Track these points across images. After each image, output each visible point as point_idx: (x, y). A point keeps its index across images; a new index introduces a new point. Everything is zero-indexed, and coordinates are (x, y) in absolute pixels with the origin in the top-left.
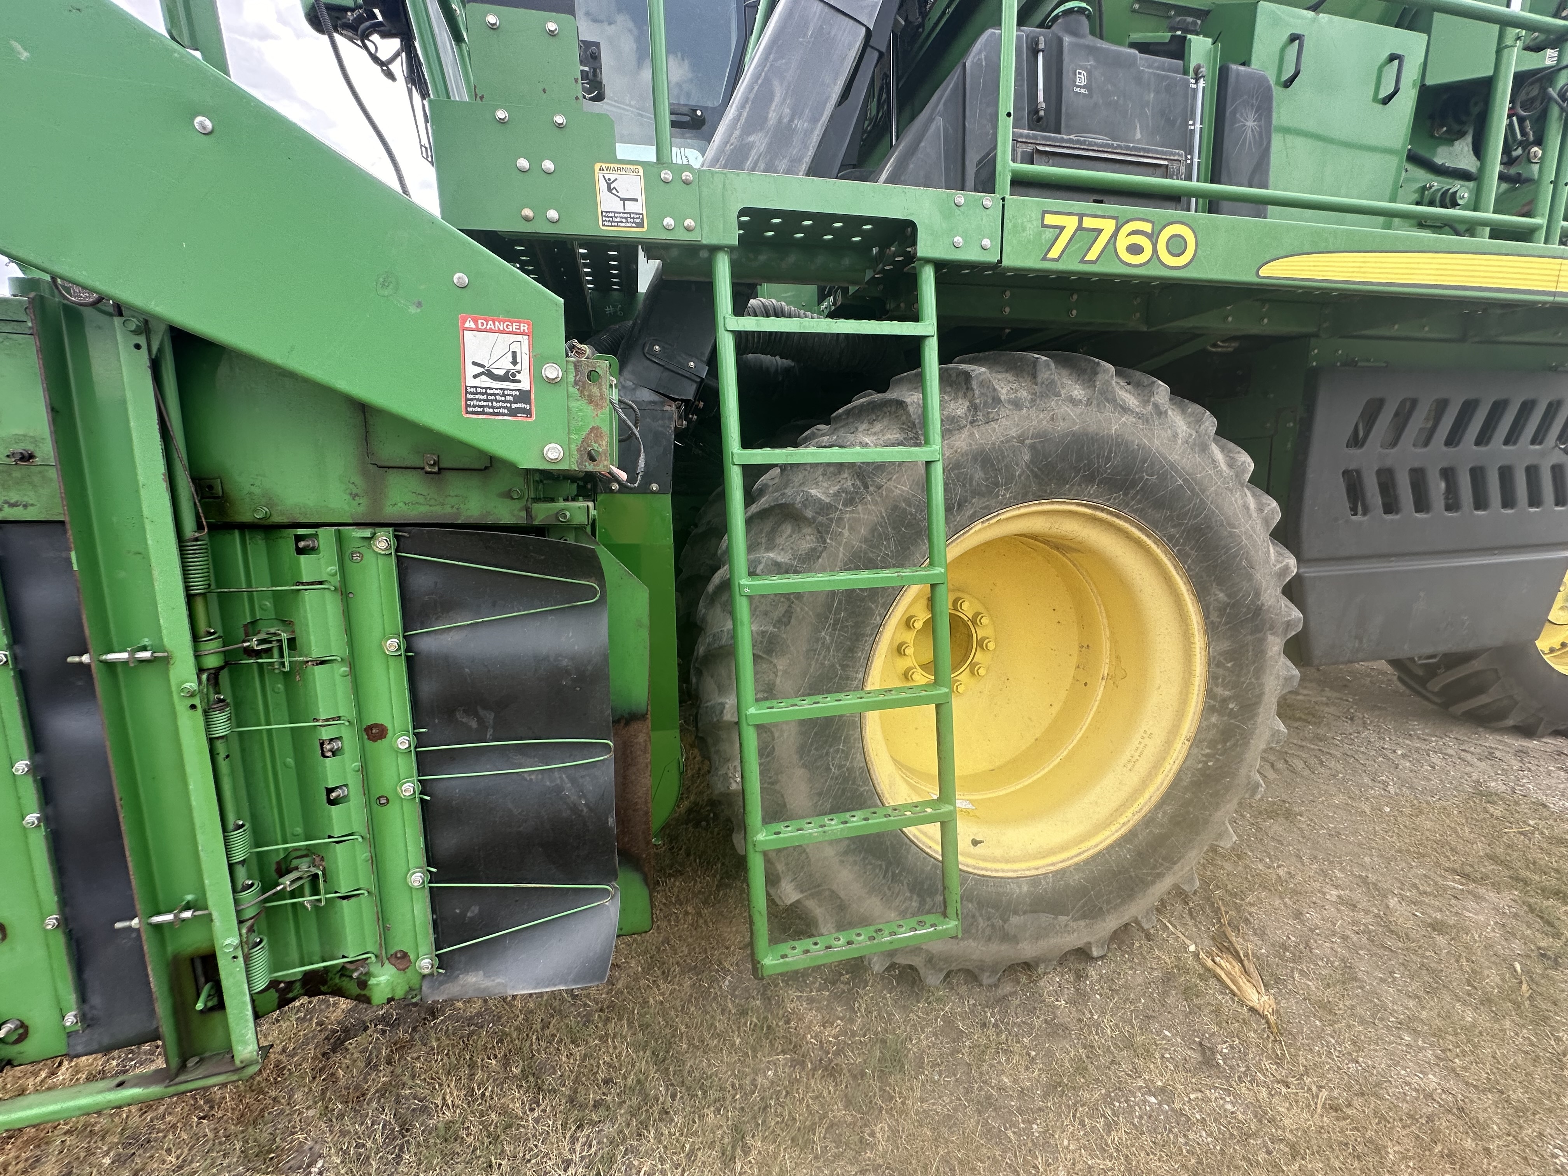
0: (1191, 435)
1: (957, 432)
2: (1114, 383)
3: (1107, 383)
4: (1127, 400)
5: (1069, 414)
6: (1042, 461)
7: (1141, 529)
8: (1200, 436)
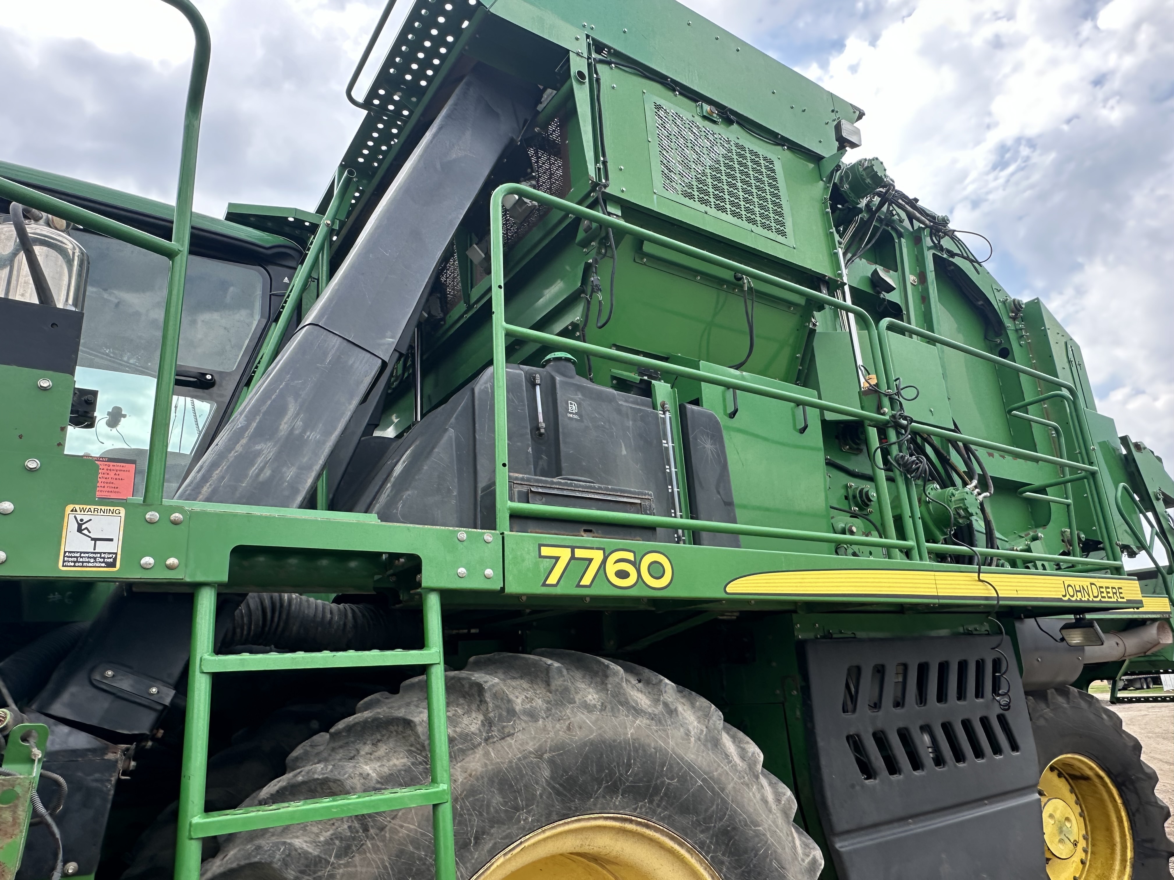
0: (702, 731)
1: (470, 752)
2: (624, 684)
3: (619, 686)
4: (639, 700)
5: (585, 722)
6: (563, 776)
7: (672, 838)
8: (709, 731)
